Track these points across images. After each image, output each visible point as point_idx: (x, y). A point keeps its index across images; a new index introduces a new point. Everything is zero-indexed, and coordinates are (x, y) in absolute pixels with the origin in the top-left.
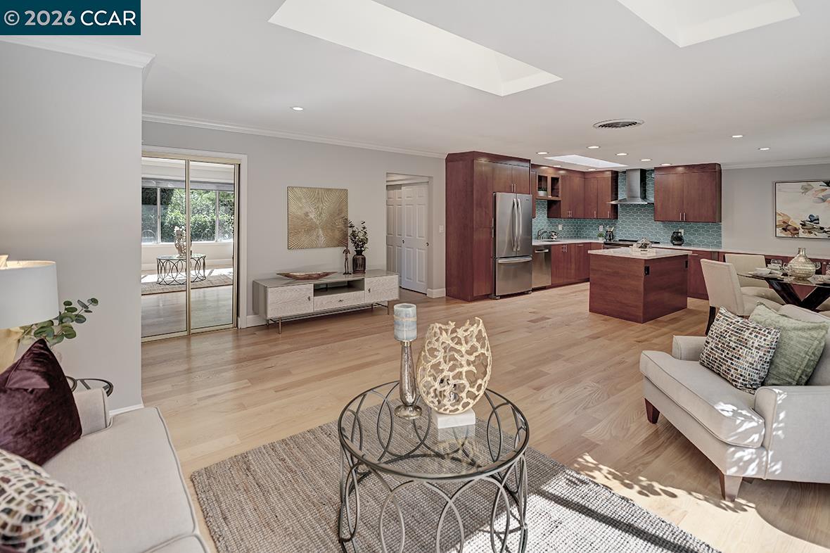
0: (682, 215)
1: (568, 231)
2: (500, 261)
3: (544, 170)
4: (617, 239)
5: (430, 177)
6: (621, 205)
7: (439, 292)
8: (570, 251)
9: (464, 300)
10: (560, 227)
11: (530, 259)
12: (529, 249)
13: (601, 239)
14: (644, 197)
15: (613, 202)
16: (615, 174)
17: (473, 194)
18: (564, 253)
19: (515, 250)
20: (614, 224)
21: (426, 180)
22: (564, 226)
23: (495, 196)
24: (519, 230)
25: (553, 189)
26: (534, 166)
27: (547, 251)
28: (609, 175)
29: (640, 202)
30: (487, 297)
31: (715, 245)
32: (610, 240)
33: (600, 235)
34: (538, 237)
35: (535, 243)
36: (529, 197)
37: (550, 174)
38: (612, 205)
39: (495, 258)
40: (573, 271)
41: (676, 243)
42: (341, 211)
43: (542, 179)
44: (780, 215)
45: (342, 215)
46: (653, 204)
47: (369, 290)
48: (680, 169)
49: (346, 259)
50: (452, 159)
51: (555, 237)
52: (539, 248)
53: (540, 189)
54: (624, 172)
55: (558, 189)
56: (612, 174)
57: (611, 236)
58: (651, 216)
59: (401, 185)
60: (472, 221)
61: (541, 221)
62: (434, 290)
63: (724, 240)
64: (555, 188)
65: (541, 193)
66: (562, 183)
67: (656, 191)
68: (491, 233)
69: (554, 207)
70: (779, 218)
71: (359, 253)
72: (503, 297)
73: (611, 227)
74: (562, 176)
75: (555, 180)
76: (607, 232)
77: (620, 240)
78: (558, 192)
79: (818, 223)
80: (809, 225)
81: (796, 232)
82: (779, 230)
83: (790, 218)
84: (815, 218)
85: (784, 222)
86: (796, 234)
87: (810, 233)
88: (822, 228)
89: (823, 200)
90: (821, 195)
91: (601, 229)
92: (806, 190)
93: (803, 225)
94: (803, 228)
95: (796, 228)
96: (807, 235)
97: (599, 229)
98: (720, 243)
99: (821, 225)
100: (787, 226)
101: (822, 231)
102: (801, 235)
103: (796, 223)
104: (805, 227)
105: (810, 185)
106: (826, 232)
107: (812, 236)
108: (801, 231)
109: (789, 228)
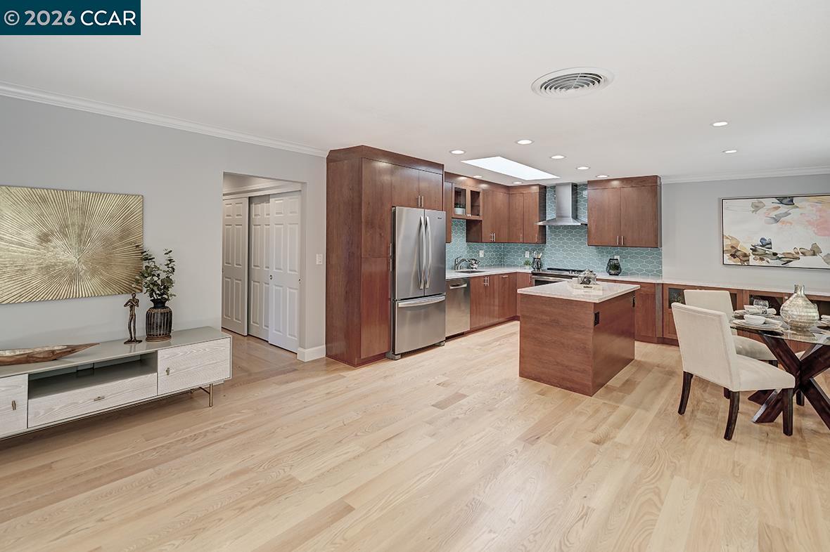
0: (620, 239)
1: (490, 259)
2: (401, 304)
3: (461, 182)
4: (545, 267)
5: (303, 183)
6: (549, 226)
7: (315, 351)
8: (494, 284)
9: (349, 364)
10: (481, 254)
11: (442, 298)
12: (442, 285)
13: (527, 267)
14: (575, 217)
15: (541, 223)
16: (543, 189)
17: (360, 208)
18: (486, 287)
19: (422, 287)
20: (542, 250)
21: (298, 187)
22: (486, 252)
23: (395, 212)
24: (429, 260)
25: (472, 206)
26: (449, 176)
27: (465, 285)
28: (535, 189)
29: (571, 222)
30: (382, 357)
31: (654, 275)
32: (538, 269)
33: (527, 263)
34: (455, 268)
35: (450, 275)
36: (443, 214)
37: (469, 186)
38: (540, 226)
39: (395, 301)
40: (497, 308)
41: (613, 272)
42: (125, 233)
43: (459, 193)
44: (727, 238)
45: (131, 239)
46: (586, 225)
47: (168, 371)
48: (615, 183)
49: (133, 317)
50: (335, 158)
51: (476, 266)
52: (455, 282)
53: (456, 205)
54: (554, 187)
55: (479, 206)
56: (540, 189)
57: (538, 263)
58: (584, 240)
59: (269, 195)
60: (359, 247)
61: (458, 246)
62: (306, 350)
63: (664, 269)
64: (476, 204)
65: (459, 211)
66: (484, 199)
67: (590, 210)
68: (388, 263)
69: (474, 229)
70: (727, 242)
71: (159, 303)
72: (404, 355)
73: (538, 253)
74: (483, 190)
75: (475, 195)
76: (535, 258)
77: (548, 269)
78: (479, 211)
79: (771, 248)
80: (760, 251)
81: (746, 259)
82: (727, 256)
83: (739, 242)
84: (768, 242)
85: (732, 247)
86: (746, 261)
87: (762, 259)
88: (775, 254)
89: (776, 220)
90: (773, 214)
91: (527, 255)
92: (756, 208)
93: (754, 250)
94: (754, 254)
95: (745, 254)
96: (758, 263)
97: (524, 256)
98: (661, 272)
99: (774, 250)
100: (736, 252)
101: (775, 257)
102: (752, 262)
103: (745, 247)
104: (756, 253)
105: (761, 202)
106: (780, 258)
107: (764, 263)
108: (752, 257)
109: (738, 254)
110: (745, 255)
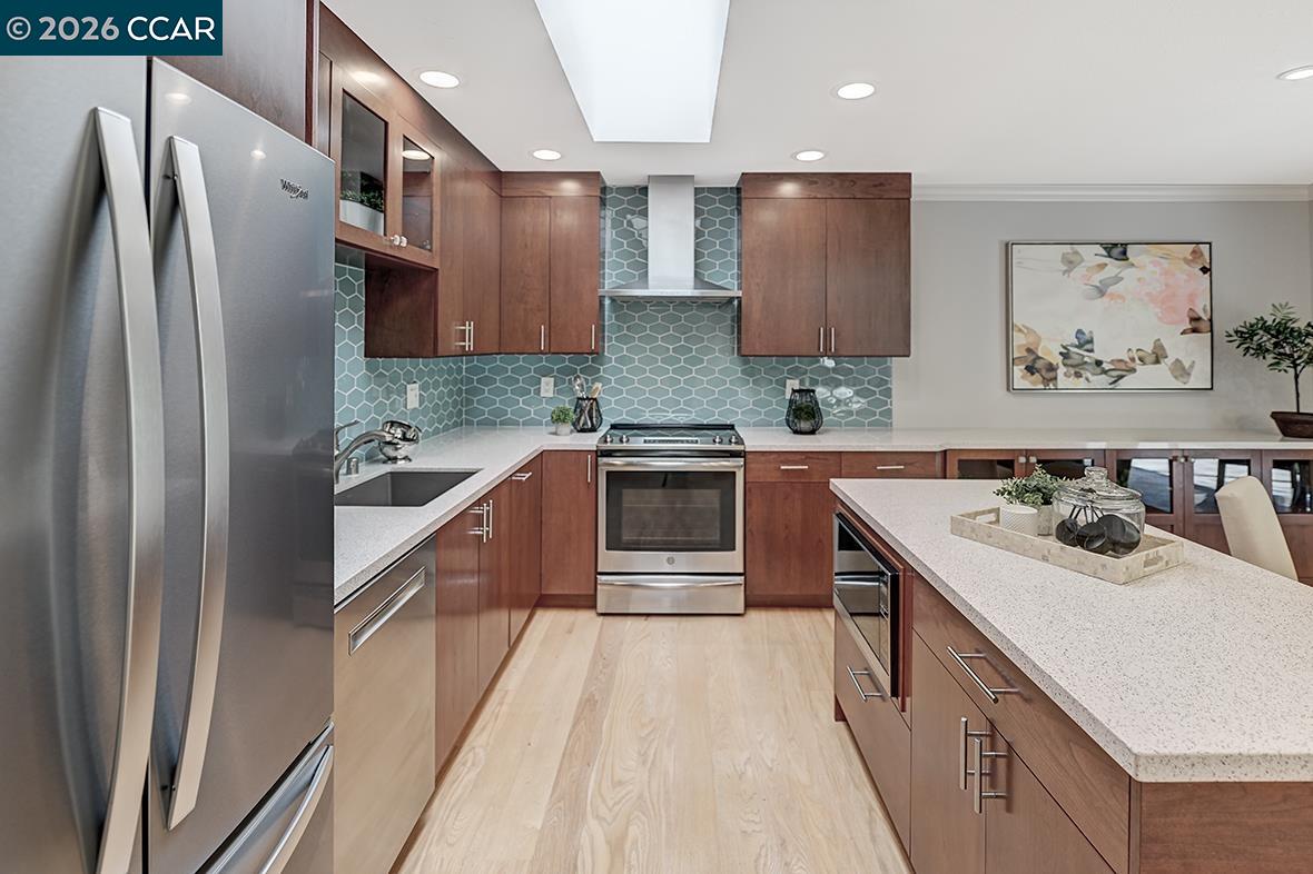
20: (593, 372)
22: (424, 388)
41: (804, 425)
44: (1020, 330)
51: (405, 449)
63: (898, 404)
70: (1019, 340)
79: (1091, 351)
80: (1077, 357)
81: (1051, 375)
82: (1018, 371)
83: (1039, 338)
84: (1087, 337)
85: (1029, 350)
86: (1051, 380)
87: (1078, 375)
88: (1099, 363)
89: (1101, 292)
90: (1097, 279)
91: (547, 386)
92: (1070, 264)
93: (1065, 356)
94: (1065, 365)
95: (1051, 364)
96: (1072, 382)
97: (538, 392)
98: (889, 413)
99: (1097, 355)
100: (1034, 361)
101: (1099, 370)
102: (1063, 381)
103: (1050, 352)
104: (1069, 362)
105: (1076, 253)
106: (1105, 372)
107: (1081, 383)
108: (1061, 370)
109: (1039, 364)
110: (1051, 368)
